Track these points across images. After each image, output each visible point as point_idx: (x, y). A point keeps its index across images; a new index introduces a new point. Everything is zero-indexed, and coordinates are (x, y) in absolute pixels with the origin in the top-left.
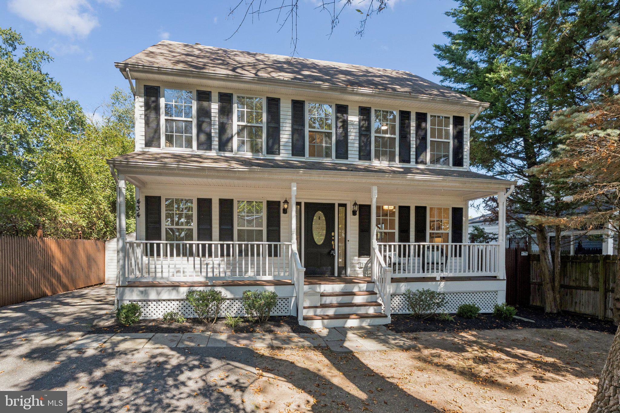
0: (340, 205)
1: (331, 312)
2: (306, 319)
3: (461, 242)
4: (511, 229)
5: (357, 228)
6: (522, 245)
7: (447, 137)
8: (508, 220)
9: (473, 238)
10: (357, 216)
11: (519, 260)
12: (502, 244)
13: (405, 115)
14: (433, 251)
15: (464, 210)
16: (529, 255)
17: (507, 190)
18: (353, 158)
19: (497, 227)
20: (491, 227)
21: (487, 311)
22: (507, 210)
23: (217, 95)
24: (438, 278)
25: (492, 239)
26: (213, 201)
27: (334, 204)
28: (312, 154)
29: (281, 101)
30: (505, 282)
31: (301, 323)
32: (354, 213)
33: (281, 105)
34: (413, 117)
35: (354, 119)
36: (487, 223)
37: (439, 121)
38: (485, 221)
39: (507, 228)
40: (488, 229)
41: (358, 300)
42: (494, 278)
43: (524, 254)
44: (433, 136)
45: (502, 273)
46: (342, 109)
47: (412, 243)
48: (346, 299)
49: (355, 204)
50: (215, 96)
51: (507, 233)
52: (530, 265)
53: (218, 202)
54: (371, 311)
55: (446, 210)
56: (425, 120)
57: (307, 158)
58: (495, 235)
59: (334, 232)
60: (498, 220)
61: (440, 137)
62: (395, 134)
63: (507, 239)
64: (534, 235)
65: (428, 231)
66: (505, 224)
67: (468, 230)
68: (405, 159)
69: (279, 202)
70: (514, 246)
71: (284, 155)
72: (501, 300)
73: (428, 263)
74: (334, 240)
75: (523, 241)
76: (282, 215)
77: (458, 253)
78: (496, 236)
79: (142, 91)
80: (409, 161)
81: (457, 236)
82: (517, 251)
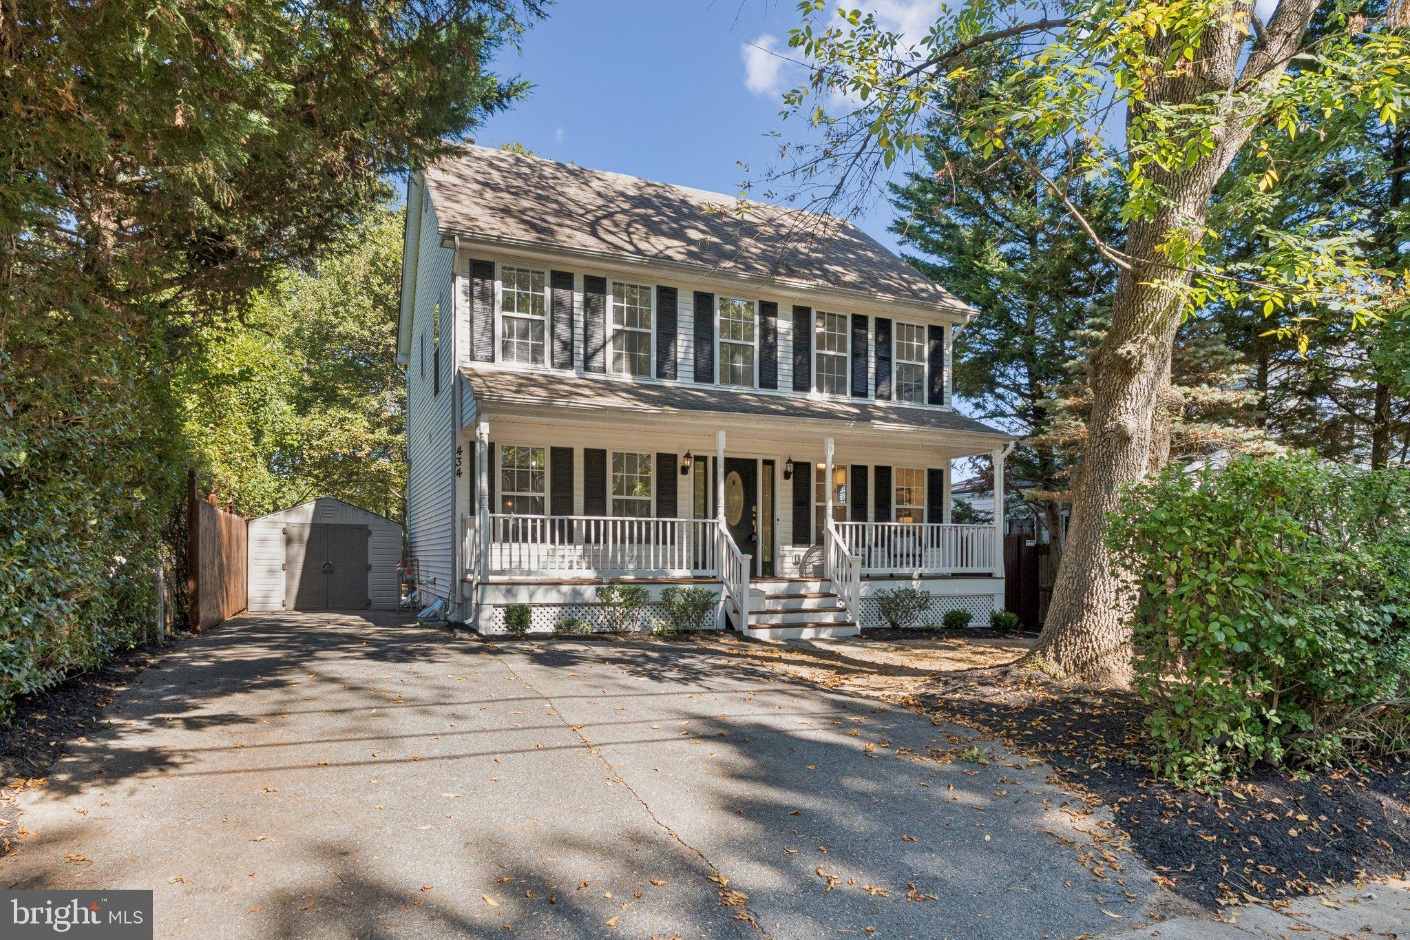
0: (766, 462)
1: (776, 619)
2: (750, 627)
3: (941, 522)
4: (1011, 505)
5: (791, 500)
6: (1026, 529)
7: (920, 358)
8: (1006, 491)
9: (958, 518)
10: (791, 481)
11: (1023, 551)
12: (999, 526)
13: (860, 321)
14: (902, 536)
15: (945, 474)
16: (1037, 546)
17: (1006, 447)
18: (785, 388)
19: (991, 501)
20: (982, 501)
21: (980, 625)
22: (1005, 475)
23: (582, 278)
24: (915, 575)
25: (984, 522)
26: (575, 453)
27: (755, 461)
28: (723, 381)
29: (679, 292)
30: (1003, 581)
31: (746, 632)
32: (787, 475)
33: (679, 299)
34: (872, 324)
35: (784, 325)
36: (977, 495)
37: (909, 330)
38: (973, 490)
39: (1007, 502)
40: (978, 504)
41: (808, 604)
42: (989, 576)
43: (1029, 543)
44: (900, 356)
45: (999, 569)
46: (768, 309)
47: (871, 523)
48: (793, 603)
49: (789, 461)
50: (579, 282)
51: (1007, 511)
52: (1037, 560)
53: (582, 453)
54: (829, 618)
55: (921, 472)
56: (865, 327)
57: (716, 386)
58: (988, 513)
59: (755, 504)
60: (992, 488)
61: (910, 357)
62: (844, 350)
63: (1005, 521)
64: (1042, 515)
65: (894, 506)
66: (1003, 496)
67: (949, 506)
68: (860, 391)
69: (676, 456)
70: (1016, 531)
71: (684, 380)
72: (999, 605)
73: (895, 556)
74: (755, 518)
75: (1028, 523)
76: (680, 476)
77: (936, 541)
78: (990, 516)
79: (467, 267)
80: (865, 395)
81: (936, 515)
82: (1020, 540)
